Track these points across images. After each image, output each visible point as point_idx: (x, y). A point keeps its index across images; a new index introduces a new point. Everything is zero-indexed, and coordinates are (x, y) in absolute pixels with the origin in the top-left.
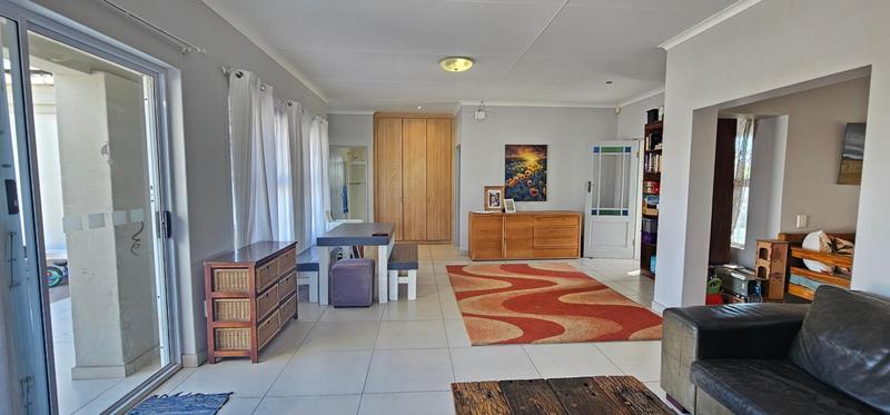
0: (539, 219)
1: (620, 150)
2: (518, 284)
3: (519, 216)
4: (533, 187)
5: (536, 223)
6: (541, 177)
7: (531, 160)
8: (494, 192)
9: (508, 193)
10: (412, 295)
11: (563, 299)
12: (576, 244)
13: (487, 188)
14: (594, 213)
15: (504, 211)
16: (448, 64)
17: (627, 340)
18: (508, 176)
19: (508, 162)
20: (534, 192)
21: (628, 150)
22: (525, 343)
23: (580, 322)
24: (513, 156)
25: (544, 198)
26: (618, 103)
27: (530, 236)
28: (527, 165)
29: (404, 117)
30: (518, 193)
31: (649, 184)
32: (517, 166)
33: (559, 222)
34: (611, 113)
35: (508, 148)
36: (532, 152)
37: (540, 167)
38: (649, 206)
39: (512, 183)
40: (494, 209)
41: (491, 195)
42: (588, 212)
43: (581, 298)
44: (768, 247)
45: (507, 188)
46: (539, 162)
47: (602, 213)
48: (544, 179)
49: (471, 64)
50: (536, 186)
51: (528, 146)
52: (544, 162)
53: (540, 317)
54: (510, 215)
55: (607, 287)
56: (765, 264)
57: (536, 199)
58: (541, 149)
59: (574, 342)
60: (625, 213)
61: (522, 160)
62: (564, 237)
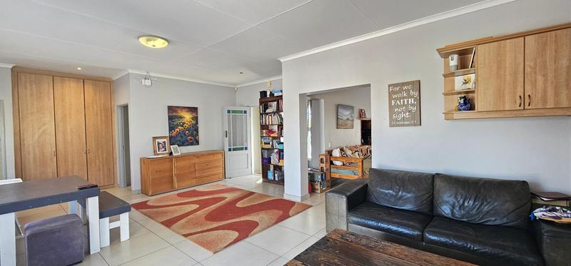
0: (198, 157)
1: (241, 112)
2: (203, 204)
3: (183, 157)
4: (190, 136)
5: (196, 160)
6: (195, 129)
7: (187, 117)
8: (161, 141)
9: (172, 141)
10: (125, 235)
11: (239, 205)
12: (221, 170)
13: (155, 138)
14: (230, 150)
15: (171, 154)
16: (148, 40)
17: (290, 217)
18: (171, 129)
19: (170, 118)
20: (190, 139)
21: (245, 112)
22: (245, 238)
23: (260, 215)
24: (174, 114)
25: (197, 143)
26: (235, 84)
27: (193, 170)
28: (185, 120)
29: (57, 75)
30: (180, 141)
31: (264, 131)
32: (177, 122)
33: (211, 158)
34: (232, 90)
35: (171, 109)
36: (188, 112)
37: (194, 122)
38: (265, 143)
39: (174, 133)
40: (163, 154)
41: (159, 143)
42: (226, 149)
43: (248, 202)
44: (324, 157)
45: (171, 138)
46: (193, 119)
47: (234, 150)
48: (197, 130)
49: (167, 43)
50: (192, 135)
51: (185, 108)
52: (196, 119)
53: (237, 220)
54: (177, 157)
55: (254, 193)
56: (323, 165)
57: (192, 144)
58: (194, 110)
59: (268, 227)
60: (246, 148)
61: (181, 117)
62: (215, 167)
